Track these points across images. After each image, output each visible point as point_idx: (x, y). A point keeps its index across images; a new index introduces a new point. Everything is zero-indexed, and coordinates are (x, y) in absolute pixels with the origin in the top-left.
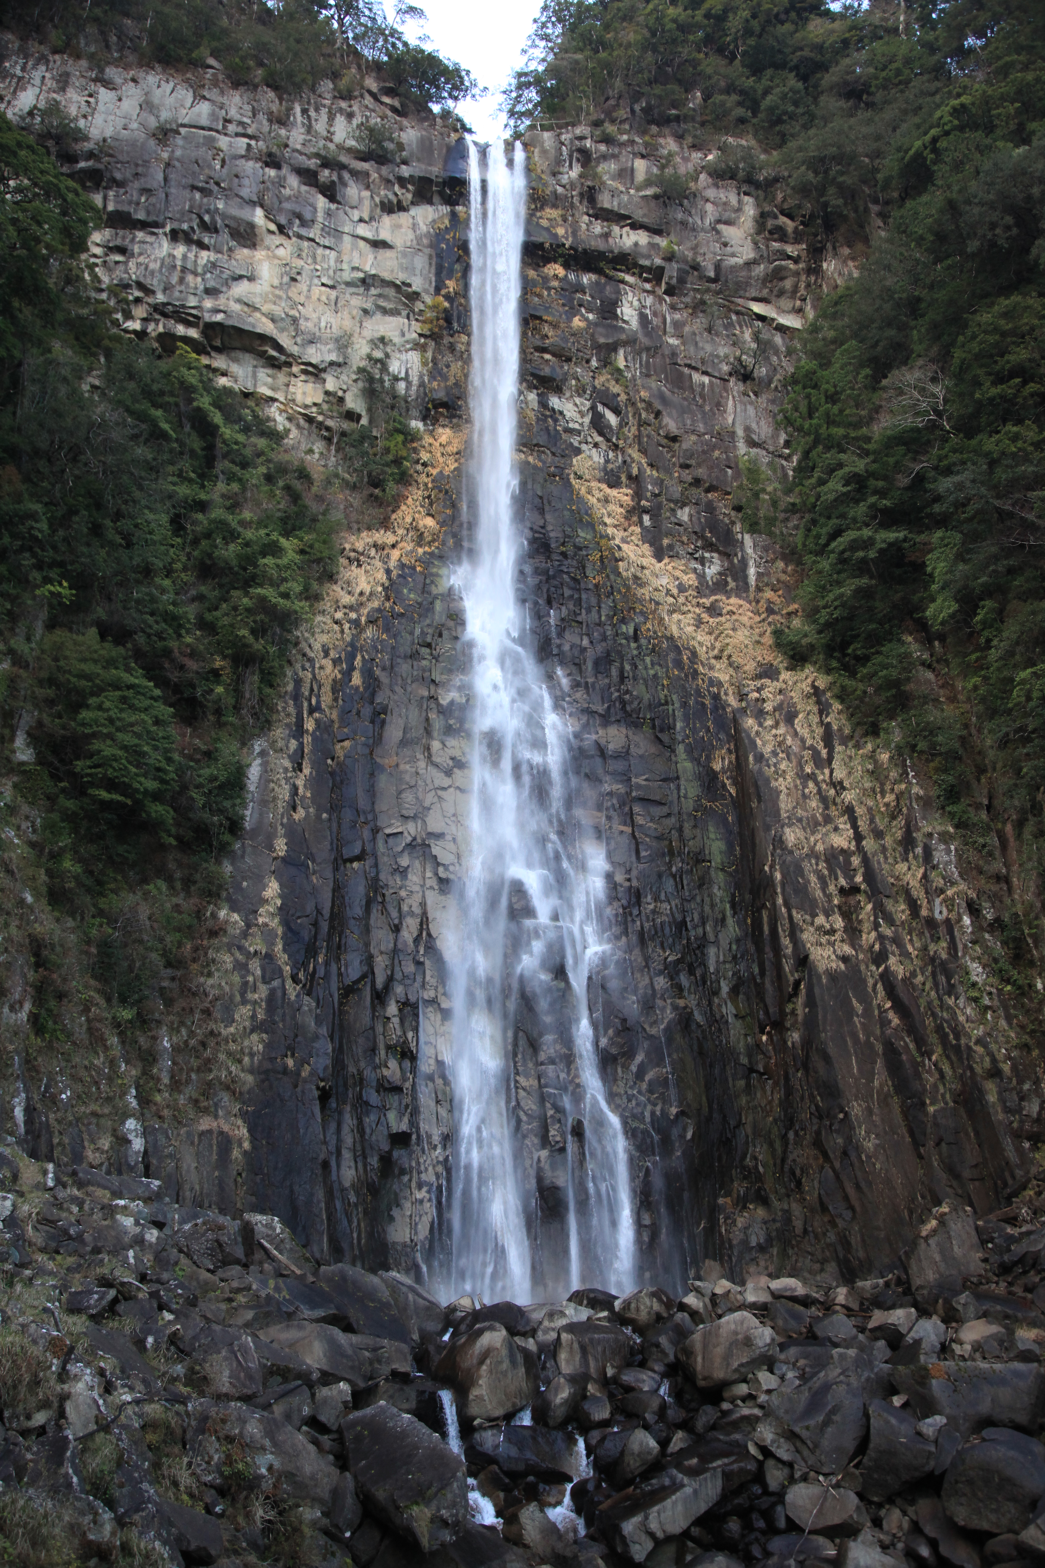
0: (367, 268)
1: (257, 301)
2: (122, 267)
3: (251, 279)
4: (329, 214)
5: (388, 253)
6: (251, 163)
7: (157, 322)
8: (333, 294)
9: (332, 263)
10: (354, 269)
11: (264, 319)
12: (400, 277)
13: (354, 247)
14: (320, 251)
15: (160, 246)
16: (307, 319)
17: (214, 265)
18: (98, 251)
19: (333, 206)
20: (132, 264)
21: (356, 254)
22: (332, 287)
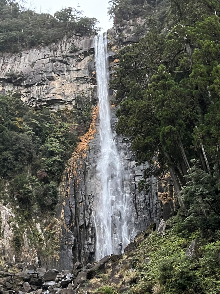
0: (77, 76)
1: (56, 92)
2: (29, 95)
3: (54, 88)
4: (67, 68)
5: (81, 71)
6: (50, 64)
7: (38, 103)
8: (71, 84)
9: (69, 78)
10: (74, 77)
11: (58, 95)
12: (84, 75)
13: (74, 72)
14: (67, 76)
15: (36, 88)
16: (66, 92)
17: (46, 88)
18: (25, 94)
19: (67, 66)
20: (31, 94)
21: (74, 74)
22: (71, 83)
